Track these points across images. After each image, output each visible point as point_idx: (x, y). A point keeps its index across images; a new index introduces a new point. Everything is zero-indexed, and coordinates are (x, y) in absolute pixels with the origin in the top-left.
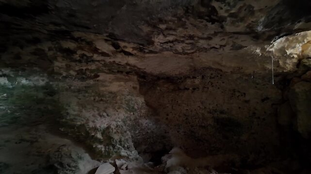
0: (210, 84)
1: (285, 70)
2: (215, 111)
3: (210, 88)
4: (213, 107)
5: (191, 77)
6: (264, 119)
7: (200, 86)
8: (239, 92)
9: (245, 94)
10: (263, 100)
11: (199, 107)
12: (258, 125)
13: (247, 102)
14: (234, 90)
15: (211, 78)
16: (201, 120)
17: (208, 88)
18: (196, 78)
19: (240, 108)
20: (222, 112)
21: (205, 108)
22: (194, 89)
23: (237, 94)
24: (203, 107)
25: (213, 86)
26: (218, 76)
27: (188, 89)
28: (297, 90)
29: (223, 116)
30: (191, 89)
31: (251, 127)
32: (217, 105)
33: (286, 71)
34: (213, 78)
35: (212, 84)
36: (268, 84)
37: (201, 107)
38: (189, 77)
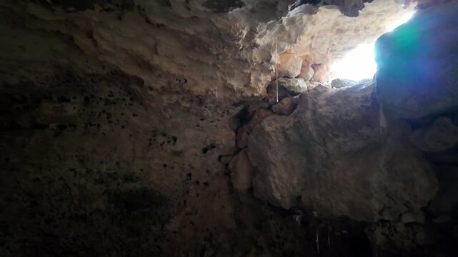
0: (104, 116)
1: (257, 92)
2: (113, 177)
3: (105, 127)
4: (109, 169)
5: (55, 98)
6: (206, 184)
7: (79, 120)
8: (164, 135)
9: (175, 139)
10: (205, 151)
11: (72, 170)
12: (197, 195)
13: (178, 154)
14: (155, 133)
15: (107, 102)
16: (76, 201)
17: (99, 126)
18: (68, 101)
19: (165, 166)
20: (128, 178)
21: (89, 171)
22: (62, 127)
23: (160, 139)
24: (84, 171)
25: (110, 122)
26: (124, 100)
27: (43, 127)
28: (268, 129)
29: (131, 186)
30: (52, 126)
31: (185, 202)
32: (117, 163)
33: (257, 95)
34: (114, 103)
35: (109, 116)
36: (219, 120)
37: (78, 170)
38: (50, 99)
